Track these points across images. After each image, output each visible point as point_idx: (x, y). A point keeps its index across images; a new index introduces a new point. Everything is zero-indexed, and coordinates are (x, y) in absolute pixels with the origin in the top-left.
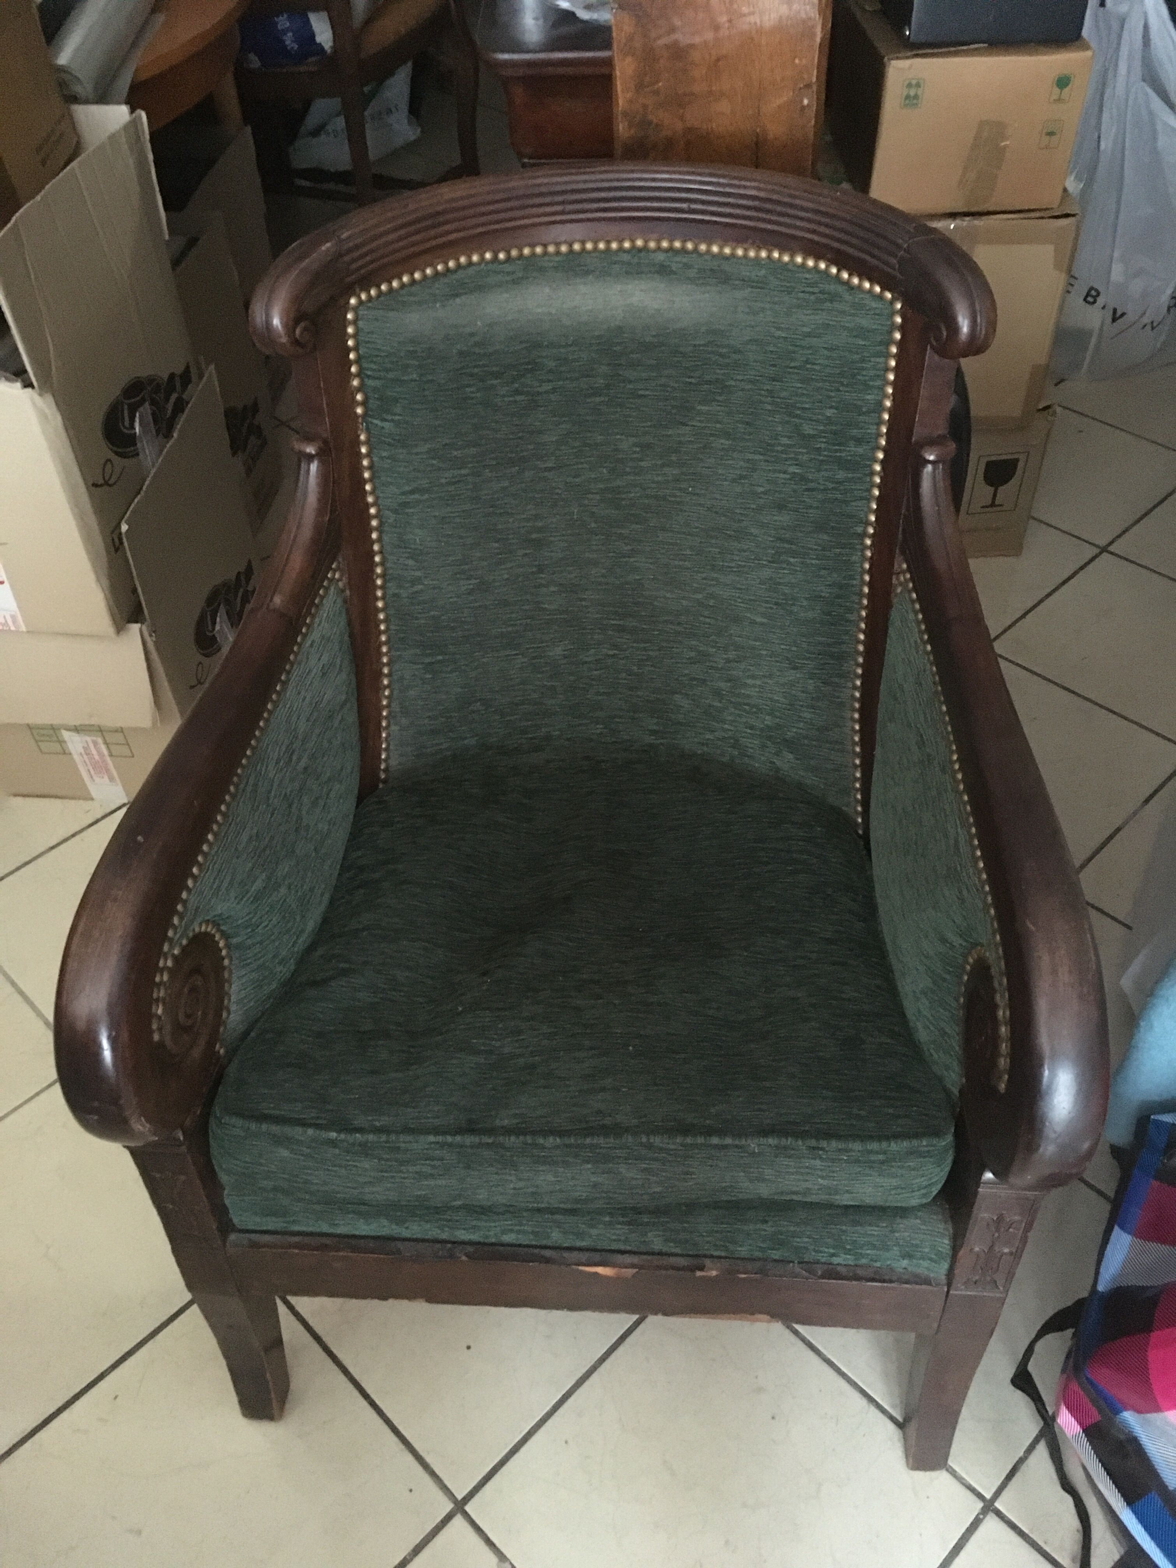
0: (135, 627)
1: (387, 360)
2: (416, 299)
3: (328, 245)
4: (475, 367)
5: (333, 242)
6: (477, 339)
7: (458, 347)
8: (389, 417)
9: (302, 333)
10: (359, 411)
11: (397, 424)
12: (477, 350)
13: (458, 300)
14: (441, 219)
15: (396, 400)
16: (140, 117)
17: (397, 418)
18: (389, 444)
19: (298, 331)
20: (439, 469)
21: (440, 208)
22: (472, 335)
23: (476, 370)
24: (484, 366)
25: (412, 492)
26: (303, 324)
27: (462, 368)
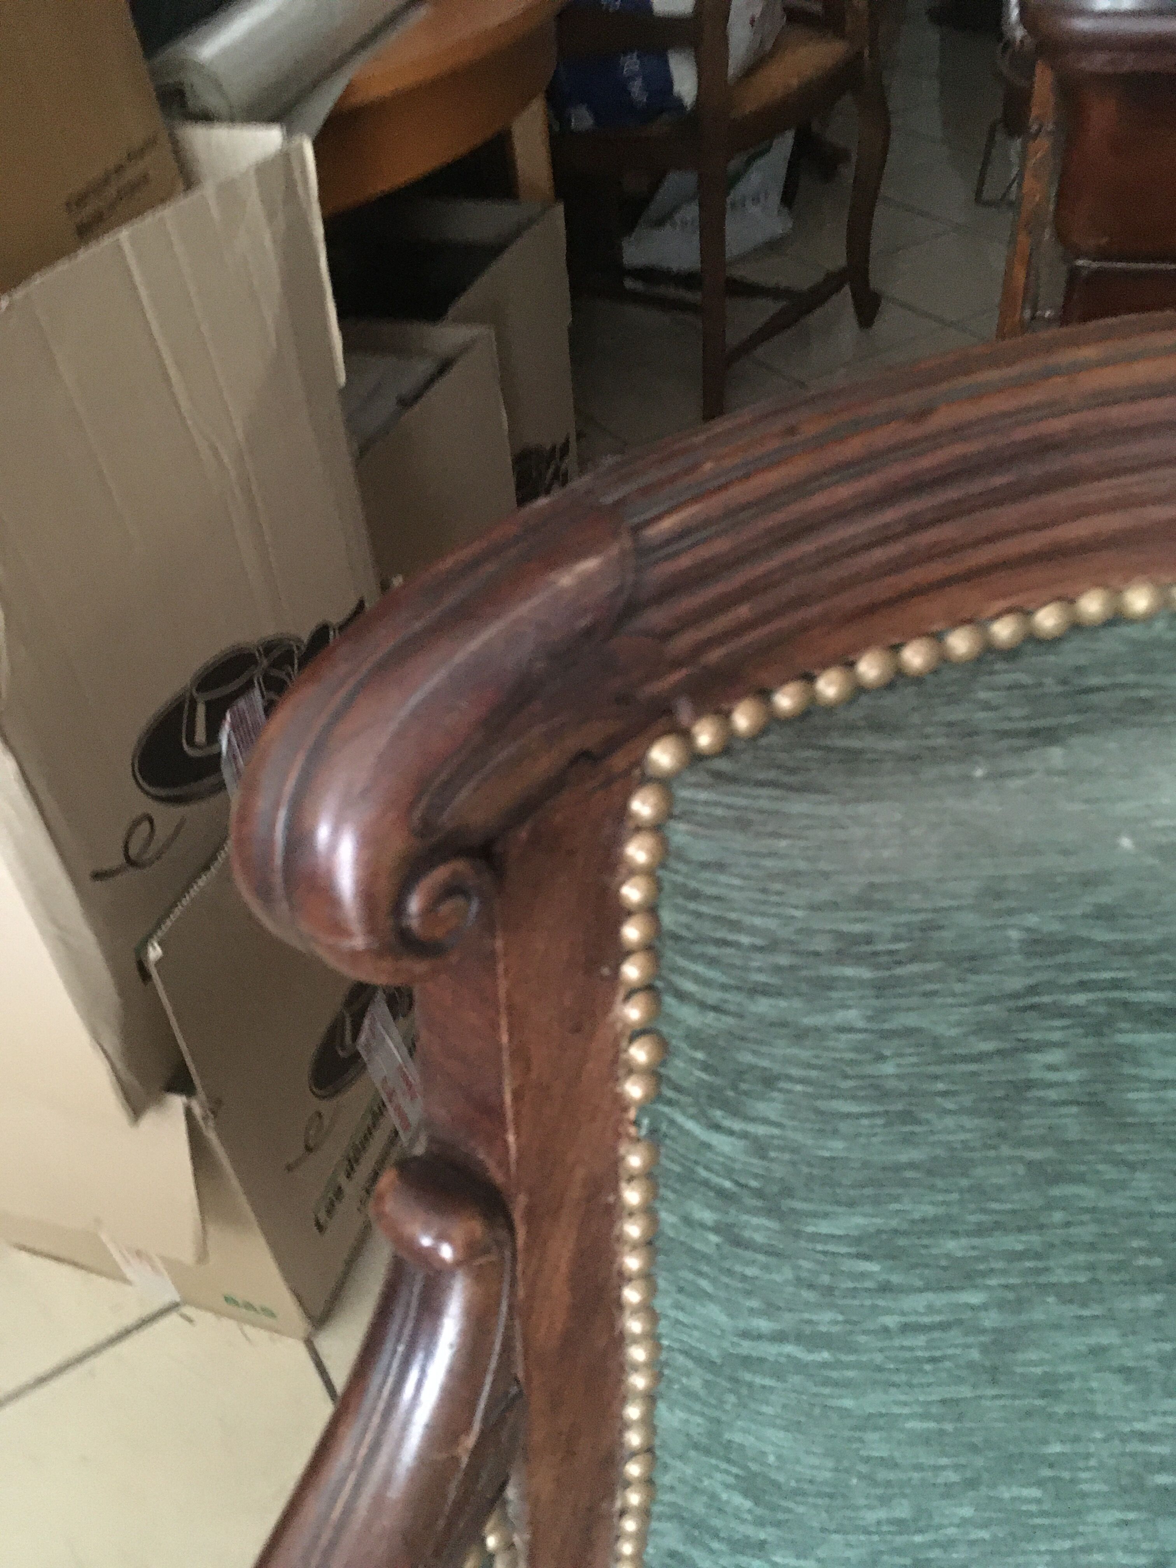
0: (177, 1102)
1: (758, 960)
2: (899, 744)
3: (590, 564)
4: (1083, 986)
5: (614, 550)
6: (1105, 896)
7: (1032, 920)
8: (737, 1125)
9: (429, 911)
10: (634, 1090)
11: (760, 1148)
12: (1101, 935)
13: (1056, 755)
14: (1056, 463)
15: (769, 1081)
16: (300, 150)
17: (761, 1130)
18: (721, 1193)
19: (414, 905)
20: (885, 1288)
21: (1059, 425)
22: (1089, 881)
23: (1080, 999)
24: (1115, 985)
25: (779, 1337)
26: (440, 874)
27: (1033, 990)
